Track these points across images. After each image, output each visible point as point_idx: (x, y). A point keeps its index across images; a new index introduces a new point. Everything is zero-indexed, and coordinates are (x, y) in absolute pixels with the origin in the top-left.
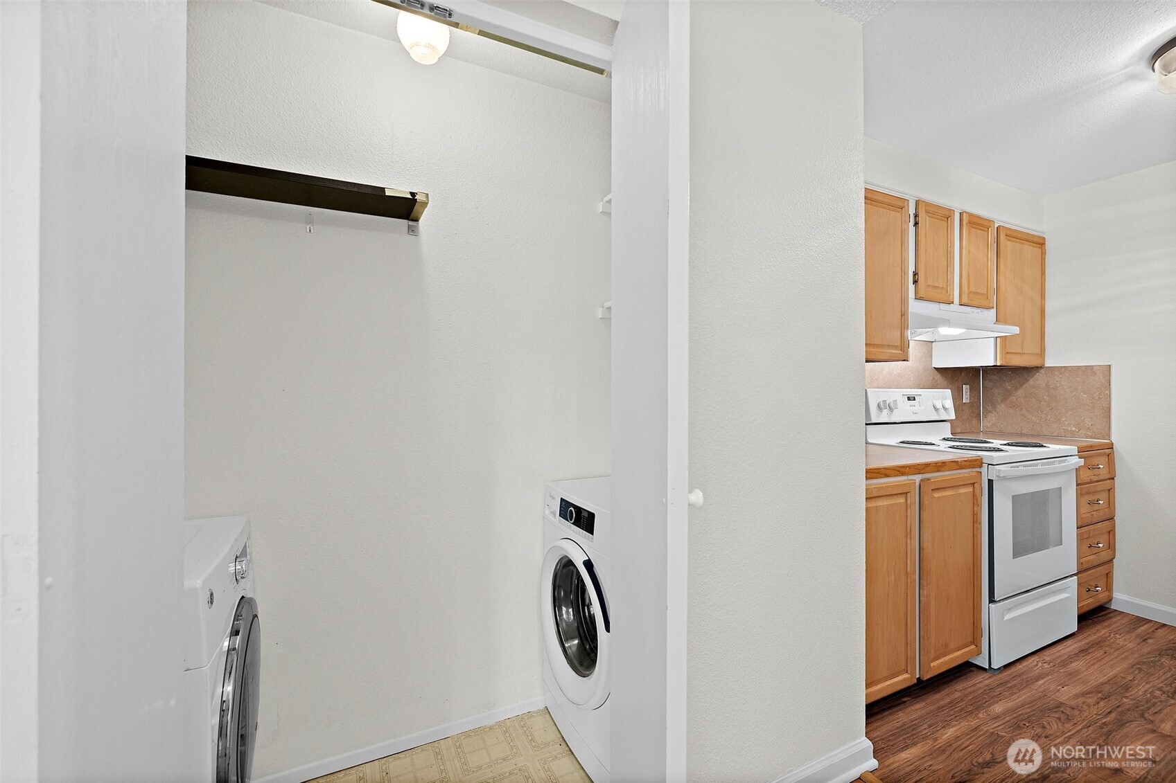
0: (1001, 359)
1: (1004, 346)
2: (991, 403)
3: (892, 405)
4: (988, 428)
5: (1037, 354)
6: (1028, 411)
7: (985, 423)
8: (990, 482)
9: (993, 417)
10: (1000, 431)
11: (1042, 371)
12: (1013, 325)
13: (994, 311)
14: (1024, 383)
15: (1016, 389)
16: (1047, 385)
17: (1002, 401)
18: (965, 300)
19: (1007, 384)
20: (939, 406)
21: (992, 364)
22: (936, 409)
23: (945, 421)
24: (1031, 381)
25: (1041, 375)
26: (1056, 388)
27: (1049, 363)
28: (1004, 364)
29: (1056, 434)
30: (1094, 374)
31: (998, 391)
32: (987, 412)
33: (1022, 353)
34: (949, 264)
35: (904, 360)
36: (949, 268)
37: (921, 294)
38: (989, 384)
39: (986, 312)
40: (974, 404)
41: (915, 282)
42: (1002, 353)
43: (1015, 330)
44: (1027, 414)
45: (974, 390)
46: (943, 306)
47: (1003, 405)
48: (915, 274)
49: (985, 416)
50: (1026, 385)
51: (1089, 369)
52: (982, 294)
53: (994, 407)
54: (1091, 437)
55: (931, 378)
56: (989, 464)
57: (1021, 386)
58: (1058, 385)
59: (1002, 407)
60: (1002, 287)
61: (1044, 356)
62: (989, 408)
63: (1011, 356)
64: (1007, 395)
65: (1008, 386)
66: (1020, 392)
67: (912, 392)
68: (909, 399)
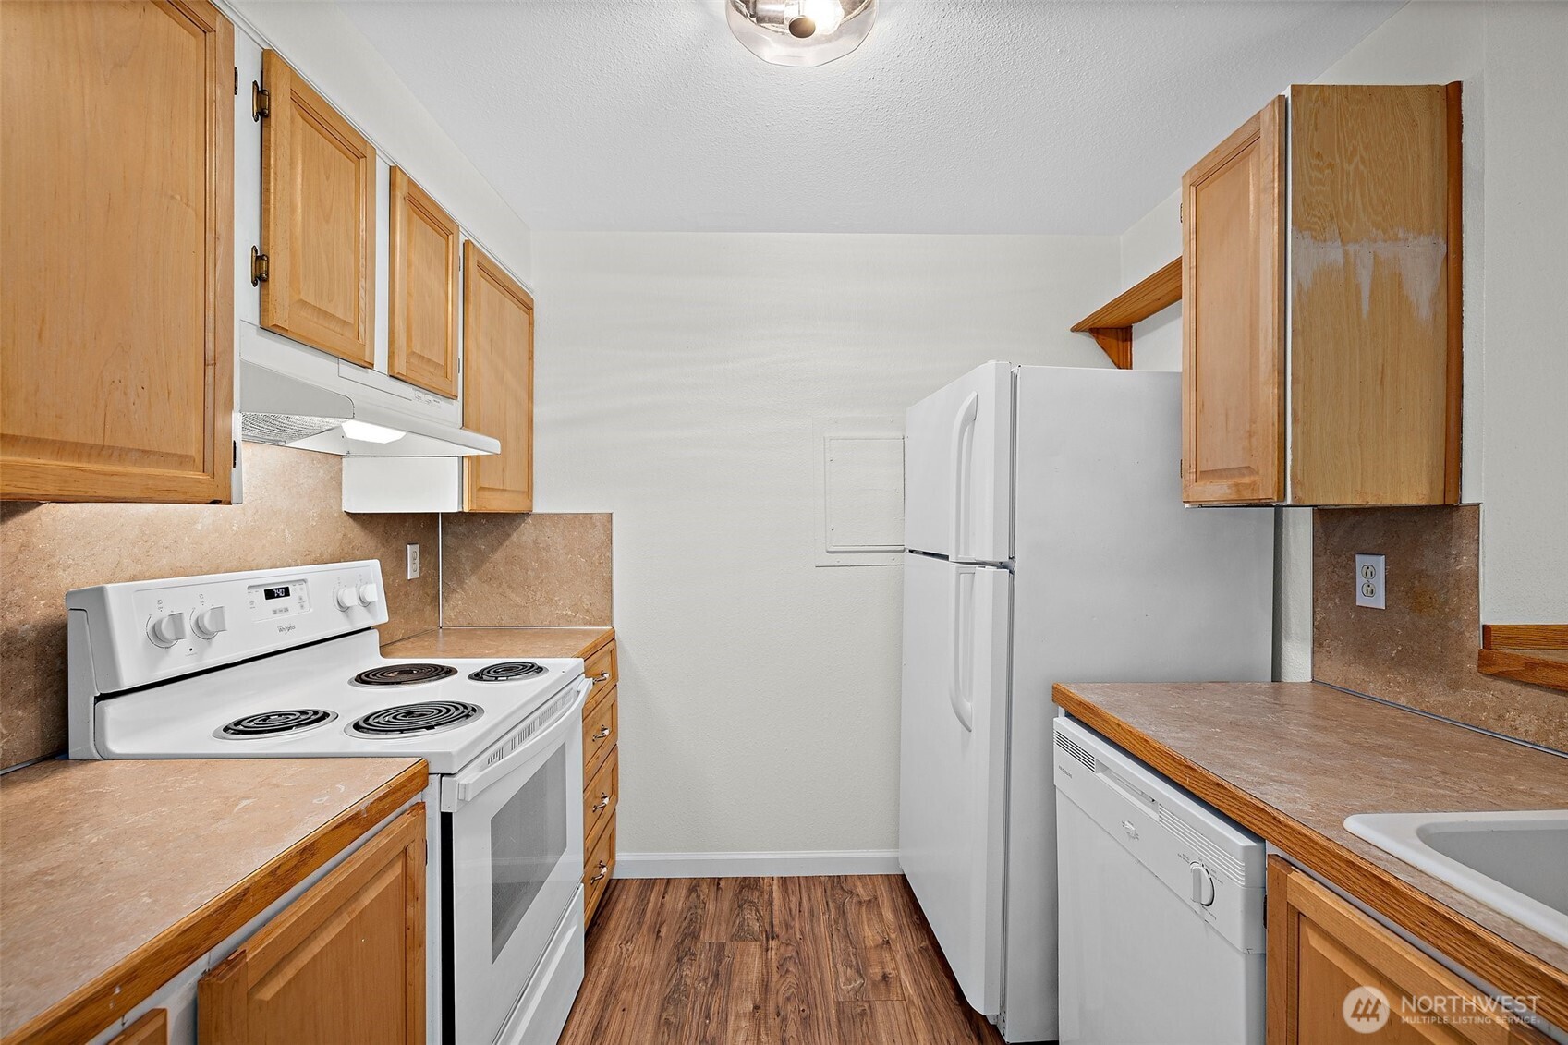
0: (471, 500)
1: (475, 475)
2: (455, 573)
3: (207, 622)
4: (451, 620)
5: (524, 492)
6: (510, 587)
7: (448, 612)
8: (446, 819)
9: (458, 600)
10: (470, 625)
11: (530, 520)
12: (490, 436)
13: (458, 404)
14: (504, 540)
15: (494, 550)
16: (536, 543)
17: (473, 571)
18: (400, 368)
19: (480, 542)
20: (350, 599)
21: (456, 510)
22: (344, 609)
23: (369, 629)
24: (514, 537)
25: (527, 526)
26: (547, 549)
27: (538, 508)
28: (476, 509)
29: (547, 623)
30: (594, 526)
31: (467, 554)
32: (450, 591)
33: (503, 490)
34: (362, 272)
35: (214, 502)
36: (362, 282)
37: (279, 318)
38: (452, 541)
39: (443, 404)
40: (428, 580)
41: (260, 278)
42: (471, 488)
43: (494, 445)
44: (509, 592)
45: (427, 553)
46: (347, 369)
47: (473, 578)
48: (260, 259)
49: (446, 600)
50: (508, 543)
51: (589, 516)
52: (437, 365)
53: (461, 582)
54: (590, 624)
55: (340, 536)
56: (442, 775)
57: (501, 544)
58: (550, 543)
59: (472, 581)
60: (472, 357)
61: (532, 496)
62: (453, 585)
63: (487, 494)
64: (479, 560)
65: (481, 544)
66: (499, 556)
67: (275, 577)
68: (270, 594)
